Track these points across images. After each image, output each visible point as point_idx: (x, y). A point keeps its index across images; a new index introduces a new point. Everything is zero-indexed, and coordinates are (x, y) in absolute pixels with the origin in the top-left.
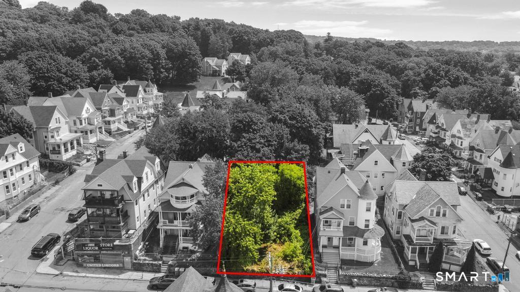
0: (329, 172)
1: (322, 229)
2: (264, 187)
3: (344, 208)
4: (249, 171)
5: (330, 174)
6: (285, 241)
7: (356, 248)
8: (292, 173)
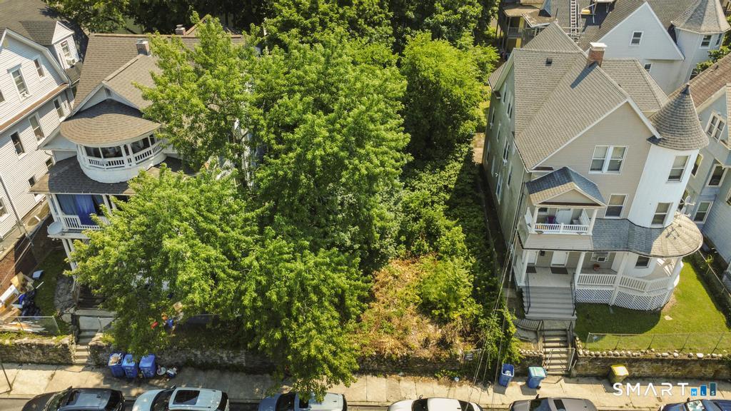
0: (549, 63)
1: (532, 231)
2: (373, 120)
3: (600, 169)
4: (317, 61)
5: (550, 68)
6: (420, 251)
7: (619, 276)
8: (442, 67)
